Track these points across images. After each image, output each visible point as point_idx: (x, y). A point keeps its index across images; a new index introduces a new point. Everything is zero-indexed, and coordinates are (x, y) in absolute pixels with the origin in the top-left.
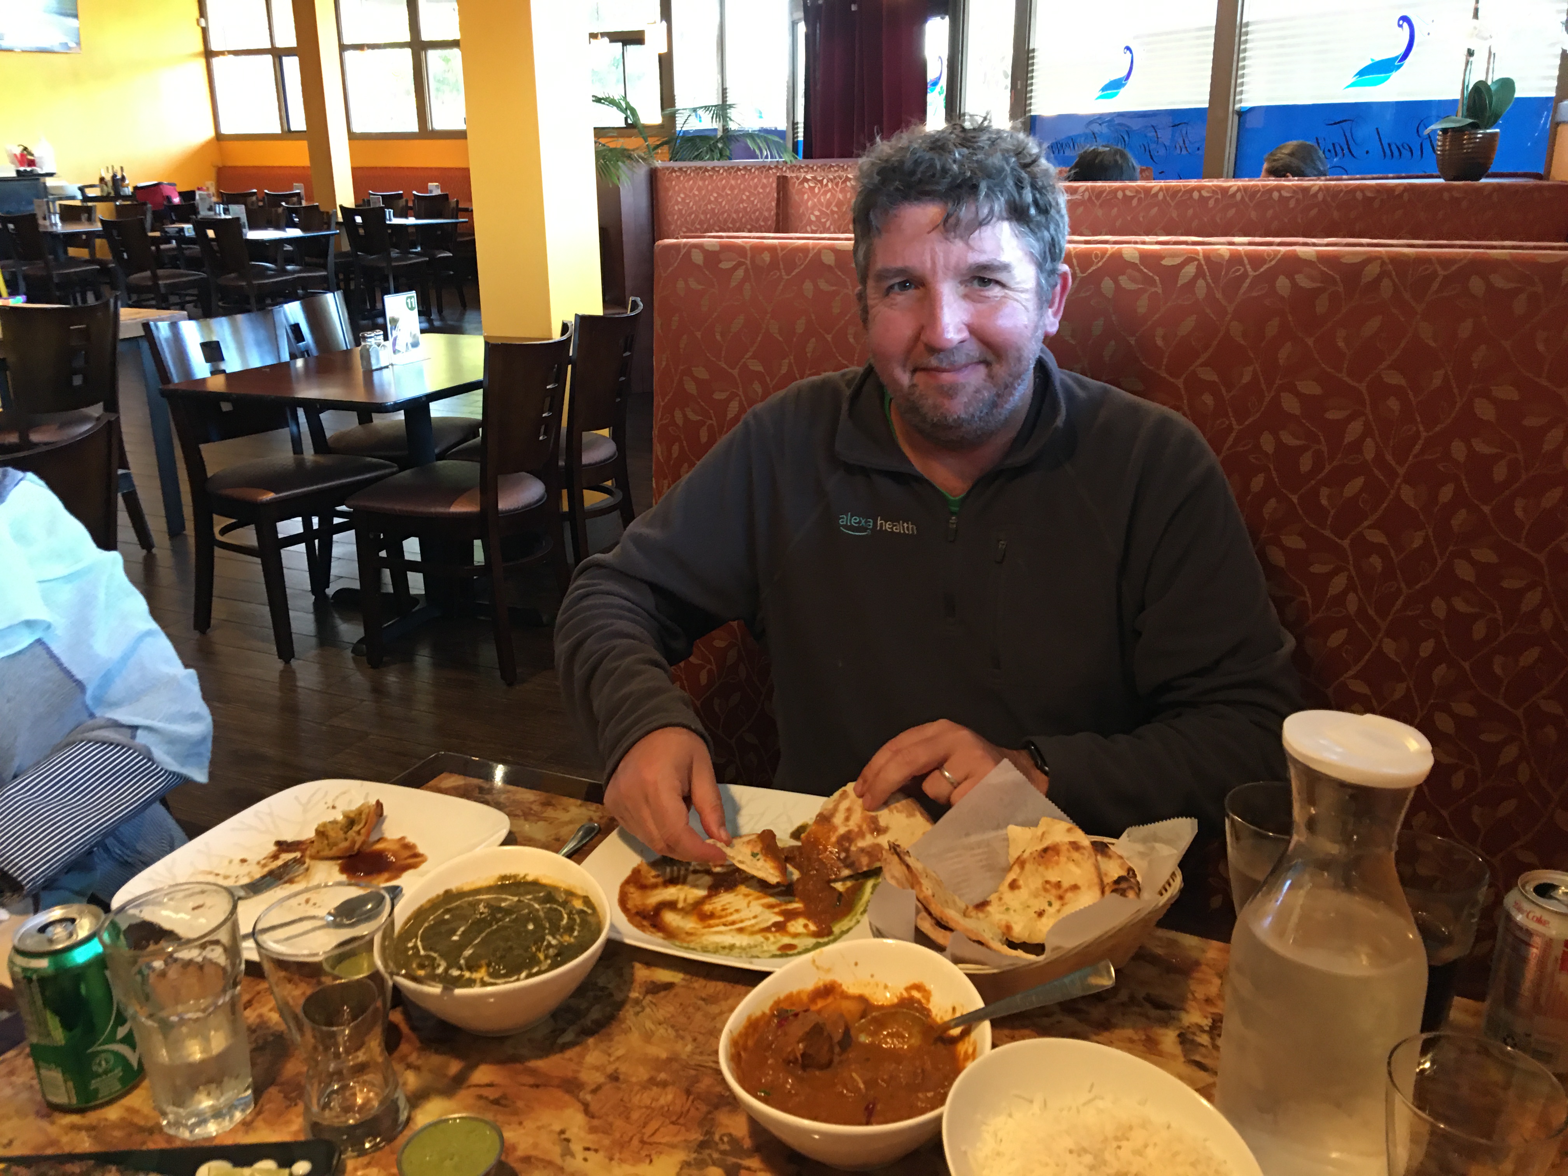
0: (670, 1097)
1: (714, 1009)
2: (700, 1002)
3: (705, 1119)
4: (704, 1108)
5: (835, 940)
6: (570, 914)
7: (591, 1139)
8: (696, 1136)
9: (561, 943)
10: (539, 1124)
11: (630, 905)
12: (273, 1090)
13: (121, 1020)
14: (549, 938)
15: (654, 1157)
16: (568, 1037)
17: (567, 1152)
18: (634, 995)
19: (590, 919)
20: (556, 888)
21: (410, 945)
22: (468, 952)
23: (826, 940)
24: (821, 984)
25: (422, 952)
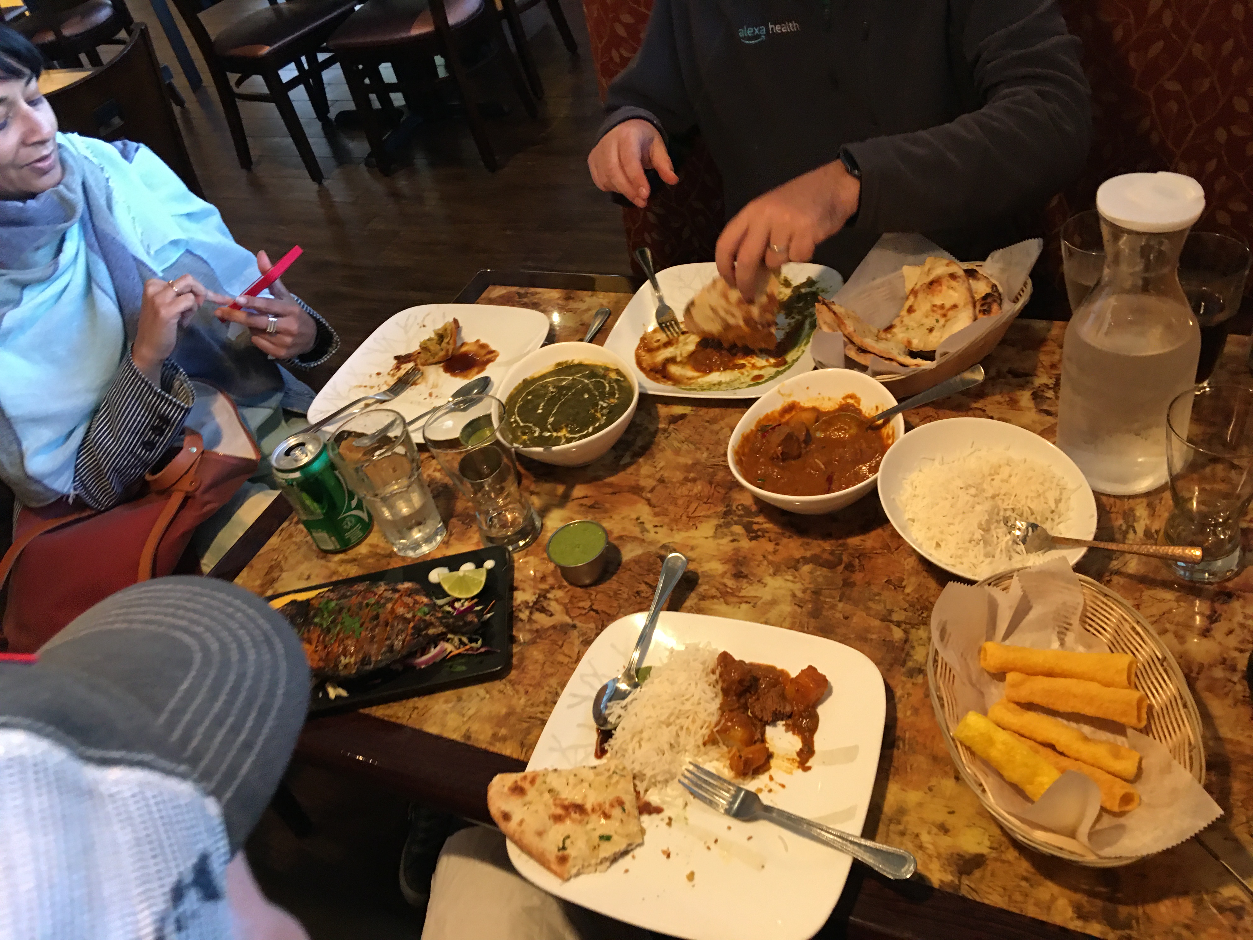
0: (699, 487)
1: (716, 427)
2: (707, 424)
3: (724, 498)
4: (723, 491)
5: (789, 367)
6: (609, 383)
7: (657, 520)
8: (721, 509)
9: (609, 404)
10: (622, 516)
11: (644, 365)
12: (454, 520)
13: (351, 496)
14: (601, 403)
15: (698, 525)
16: (626, 460)
17: (644, 530)
18: (662, 426)
19: (623, 384)
20: (596, 366)
21: (512, 420)
22: (551, 420)
23: (783, 368)
24: (786, 404)
25: (522, 424)
